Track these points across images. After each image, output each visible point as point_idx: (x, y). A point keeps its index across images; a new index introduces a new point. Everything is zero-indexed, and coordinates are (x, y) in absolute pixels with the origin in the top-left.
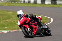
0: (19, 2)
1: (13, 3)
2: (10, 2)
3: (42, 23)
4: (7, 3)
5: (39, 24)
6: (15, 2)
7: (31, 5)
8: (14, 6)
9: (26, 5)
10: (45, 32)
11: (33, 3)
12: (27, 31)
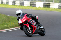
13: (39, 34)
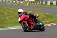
0: (37, 3)
1: (33, 4)
2: (30, 3)
3: (38, 20)
4: (28, 3)
5: (36, 21)
6: (34, 3)
7: (48, 6)
8: (33, 6)
9: (43, 6)
10: (40, 28)
11: (49, 4)
12: (25, 26)
13: (38, 30)
